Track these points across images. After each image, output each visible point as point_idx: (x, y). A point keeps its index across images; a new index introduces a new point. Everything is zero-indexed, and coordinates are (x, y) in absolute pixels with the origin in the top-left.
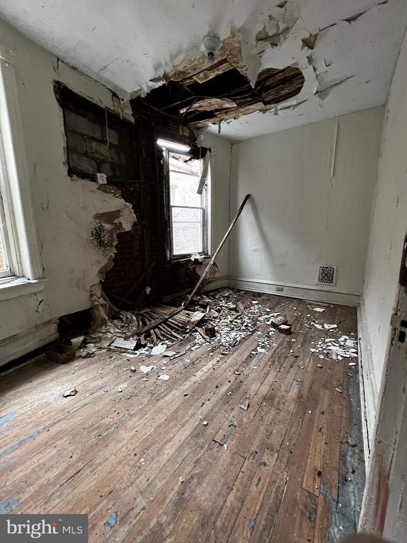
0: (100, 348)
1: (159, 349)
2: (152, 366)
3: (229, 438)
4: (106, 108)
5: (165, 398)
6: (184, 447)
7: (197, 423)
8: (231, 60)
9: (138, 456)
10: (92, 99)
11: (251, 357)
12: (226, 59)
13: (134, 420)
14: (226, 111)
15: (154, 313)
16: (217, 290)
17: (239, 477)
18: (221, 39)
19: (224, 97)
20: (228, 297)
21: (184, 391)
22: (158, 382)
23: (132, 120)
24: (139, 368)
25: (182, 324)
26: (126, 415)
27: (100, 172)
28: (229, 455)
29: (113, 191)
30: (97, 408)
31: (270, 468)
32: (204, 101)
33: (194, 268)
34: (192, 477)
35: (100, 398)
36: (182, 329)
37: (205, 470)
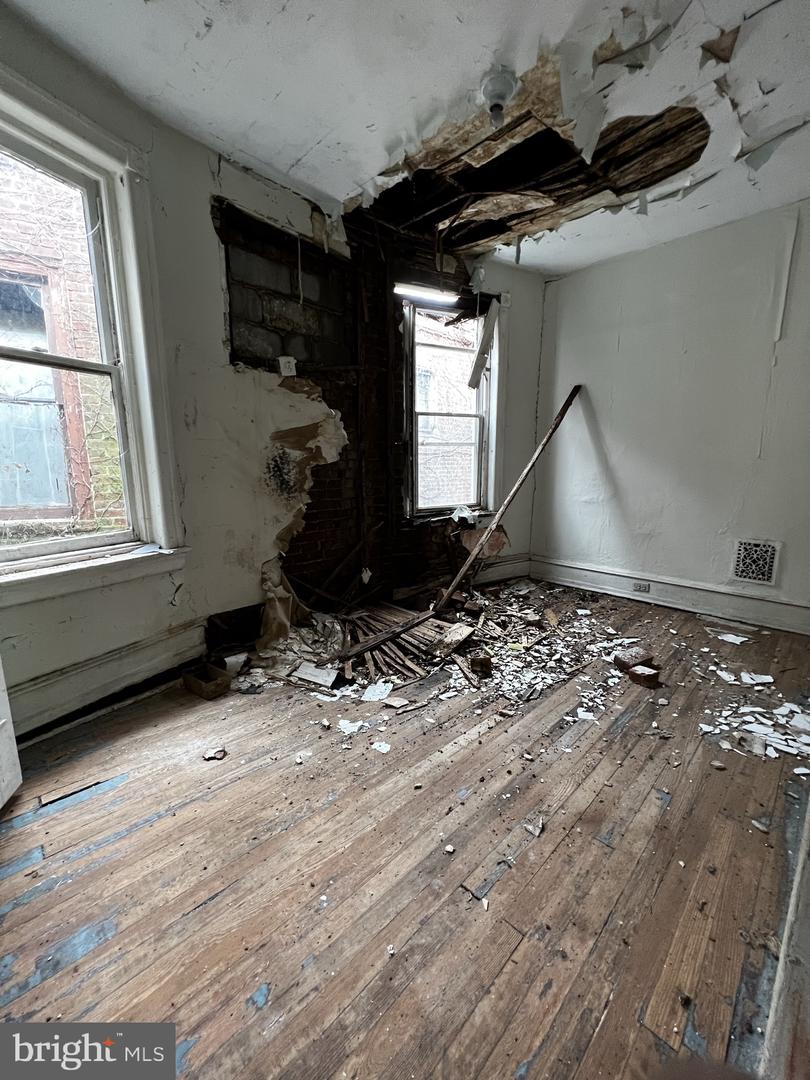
0: (273, 679)
1: (378, 692)
2: (360, 723)
3: (495, 888)
4: (300, 234)
5: (378, 788)
6: (402, 889)
7: (433, 846)
8: (540, 114)
9: (316, 888)
10: (276, 221)
11: (561, 726)
12: (529, 112)
13: (318, 820)
14: (532, 216)
15: (374, 620)
16: (505, 583)
17: (505, 970)
18: (519, 74)
19: (526, 189)
20: (526, 597)
21: (417, 779)
22: (370, 756)
23: (346, 252)
24: (337, 723)
25: (426, 645)
26: (305, 810)
27: (285, 354)
28: (491, 922)
29: (306, 389)
30: (256, 789)
31: (572, 967)
32: (484, 201)
33: (457, 537)
34: (412, 950)
35: (261, 771)
36: (425, 655)
37: (439, 941)
